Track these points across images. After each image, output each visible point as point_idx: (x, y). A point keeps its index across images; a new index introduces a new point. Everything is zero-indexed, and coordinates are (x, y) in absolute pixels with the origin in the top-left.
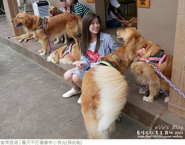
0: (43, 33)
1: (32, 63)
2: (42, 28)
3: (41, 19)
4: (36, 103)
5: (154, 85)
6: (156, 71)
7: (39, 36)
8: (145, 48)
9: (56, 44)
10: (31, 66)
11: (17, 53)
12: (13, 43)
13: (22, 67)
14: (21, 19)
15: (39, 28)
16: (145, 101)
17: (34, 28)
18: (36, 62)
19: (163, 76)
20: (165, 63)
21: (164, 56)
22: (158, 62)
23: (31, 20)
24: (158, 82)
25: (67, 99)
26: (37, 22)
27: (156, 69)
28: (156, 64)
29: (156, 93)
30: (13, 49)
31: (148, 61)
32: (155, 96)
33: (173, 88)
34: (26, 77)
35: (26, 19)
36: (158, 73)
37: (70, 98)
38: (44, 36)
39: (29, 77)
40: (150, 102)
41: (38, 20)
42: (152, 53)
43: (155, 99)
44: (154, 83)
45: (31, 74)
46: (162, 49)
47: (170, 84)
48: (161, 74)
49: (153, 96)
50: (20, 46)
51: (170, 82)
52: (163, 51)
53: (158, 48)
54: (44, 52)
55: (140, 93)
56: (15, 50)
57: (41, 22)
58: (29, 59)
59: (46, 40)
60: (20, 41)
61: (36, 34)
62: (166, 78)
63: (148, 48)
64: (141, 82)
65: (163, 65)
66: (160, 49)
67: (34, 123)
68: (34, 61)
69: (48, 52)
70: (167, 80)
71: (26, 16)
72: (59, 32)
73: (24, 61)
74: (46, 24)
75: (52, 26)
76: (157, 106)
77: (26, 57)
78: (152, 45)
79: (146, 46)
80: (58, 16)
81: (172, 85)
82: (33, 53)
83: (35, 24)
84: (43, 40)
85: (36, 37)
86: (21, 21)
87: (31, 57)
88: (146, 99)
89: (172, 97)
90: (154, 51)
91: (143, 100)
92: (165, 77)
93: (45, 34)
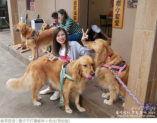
0: (34, 42)
1: (22, 66)
2: (34, 39)
3: (34, 32)
4: (18, 95)
5: (114, 90)
6: (116, 76)
7: (30, 45)
8: (110, 57)
9: (44, 53)
10: (21, 68)
11: (13, 57)
12: (11, 49)
13: (14, 68)
14: (20, 27)
15: (31, 38)
16: (105, 104)
17: (28, 37)
18: (26, 65)
19: (121, 82)
20: (125, 72)
21: (125, 66)
22: (118, 70)
23: (27, 30)
24: (117, 88)
25: (43, 95)
26: (31, 33)
27: (116, 75)
28: (117, 71)
29: (115, 98)
30: (11, 54)
31: (110, 68)
32: (114, 100)
33: (128, 92)
34: (15, 75)
35: (23, 28)
36: (118, 79)
37: (45, 95)
38: (34, 45)
39: (18, 76)
40: (110, 105)
41: (32, 31)
42: (115, 63)
43: (114, 102)
44: (114, 89)
45: (19, 74)
46: (123, 61)
47: (126, 89)
48: (120, 80)
49: (113, 100)
50: (16, 52)
51: (127, 88)
52: (124, 62)
53: (121, 59)
54: (33, 58)
55: (102, 96)
56: (12, 55)
57: (34, 34)
58: (21, 63)
59: (35, 48)
60: (17, 48)
61: (28, 42)
62: (123, 84)
63: (113, 57)
64: (102, 86)
65: (123, 73)
66: (122, 60)
67: (12, 110)
68: (24, 65)
69: (36, 58)
70: (124, 85)
71: (24, 26)
72: (47, 43)
73: (17, 64)
74: (38, 36)
75: (42, 38)
76: (114, 108)
77: (19, 61)
78: (116, 56)
79: (112, 56)
80: (48, 31)
81: (128, 90)
82: (24, 58)
83: (29, 35)
84: (34, 48)
85: (28, 45)
86: (19, 28)
87: (23, 61)
88: (107, 102)
89: (127, 101)
90: (117, 61)
91: (104, 102)
92: (122, 82)
93: (35, 44)
